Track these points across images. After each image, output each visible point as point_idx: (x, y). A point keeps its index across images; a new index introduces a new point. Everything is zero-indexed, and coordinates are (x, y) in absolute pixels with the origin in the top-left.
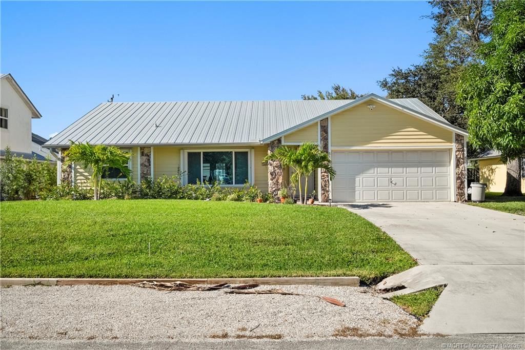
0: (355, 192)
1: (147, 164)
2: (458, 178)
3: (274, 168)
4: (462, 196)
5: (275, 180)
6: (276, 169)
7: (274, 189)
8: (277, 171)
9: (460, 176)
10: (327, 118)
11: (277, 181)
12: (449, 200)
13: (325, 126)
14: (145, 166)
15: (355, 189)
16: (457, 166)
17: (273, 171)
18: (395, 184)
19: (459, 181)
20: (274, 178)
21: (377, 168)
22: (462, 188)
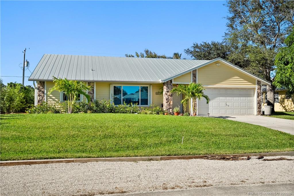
0: (209, 110)
1: (92, 92)
2: (258, 103)
3: (168, 96)
4: (260, 112)
5: (169, 103)
6: (169, 97)
7: (168, 108)
8: (170, 98)
9: (259, 102)
10: (196, 70)
11: (170, 103)
12: (253, 114)
13: (195, 74)
14: (91, 93)
15: (209, 108)
16: (258, 97)
17: (167, 98)
18: (228, 106)
19: (259, 104)
20: (168, 102)
21: (220, 97)
22: (260, 108)
